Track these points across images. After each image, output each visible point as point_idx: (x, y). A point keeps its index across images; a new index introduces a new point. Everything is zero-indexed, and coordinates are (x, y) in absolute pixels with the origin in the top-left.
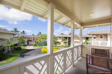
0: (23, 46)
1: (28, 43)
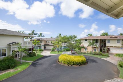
0: (39, 51)
1: (45, 47)
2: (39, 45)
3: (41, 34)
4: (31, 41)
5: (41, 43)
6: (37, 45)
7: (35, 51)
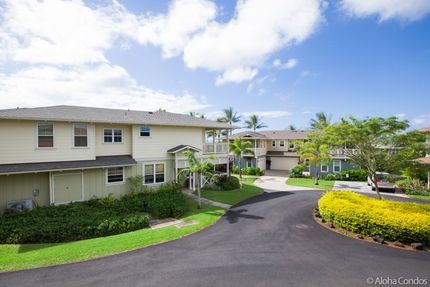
0: (250, 174)
2: (249, 155)
3: (255, 119)
4: (225, 141)
5: (255, 150)
6: (242, 155)
7: (236, 173)
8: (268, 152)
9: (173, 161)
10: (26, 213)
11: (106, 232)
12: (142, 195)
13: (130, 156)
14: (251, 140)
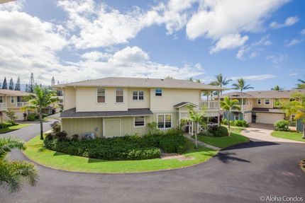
0: (238, 125)
1: (254, 117)
2: (237, 110)
3: (242, 82)
4: (217, 99)
5: (242, 106)
6: (231, 110)
7: (226, 124)
8: (254, 109)
9: (178, 113)
10: (91, 141)
11: (134, 158)
12: (156, 136)
13: (149, 109)
14: (238, 99)
